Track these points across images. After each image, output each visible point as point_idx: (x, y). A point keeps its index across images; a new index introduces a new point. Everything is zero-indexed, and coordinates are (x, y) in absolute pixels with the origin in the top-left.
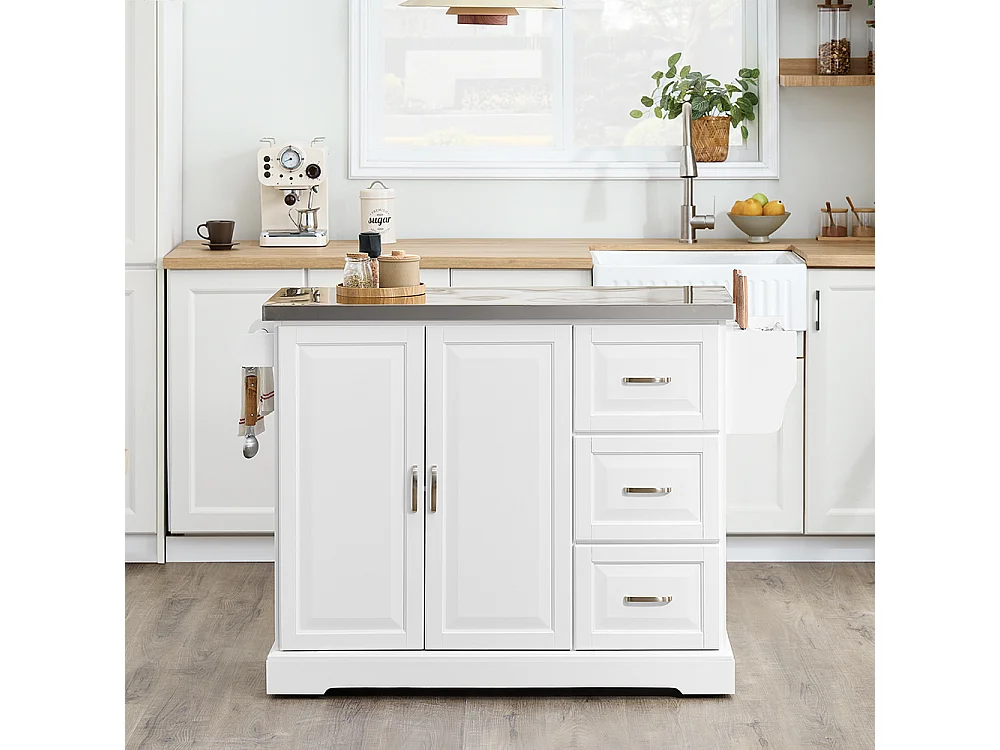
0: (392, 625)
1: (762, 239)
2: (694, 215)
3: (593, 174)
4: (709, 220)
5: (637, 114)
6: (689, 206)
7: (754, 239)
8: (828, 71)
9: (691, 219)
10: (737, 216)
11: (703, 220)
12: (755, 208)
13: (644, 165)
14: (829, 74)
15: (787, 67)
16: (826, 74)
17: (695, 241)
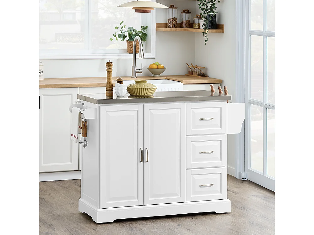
0: (134, 198)
1: (158, 76)
2: (136, 69)
3: (102, 57)
4: (141, 71)
5: (111, 39)
6: (134, 67)
7: (156, 76)
8: (172, 27)
9: (135, 71)
10: (150, 69)
11: (139, 71)
12: (155, 66)
13: (117, 54)
14: (172, 28)
15: (158, 26)
16: (171, 28)
17: (136, 77)
